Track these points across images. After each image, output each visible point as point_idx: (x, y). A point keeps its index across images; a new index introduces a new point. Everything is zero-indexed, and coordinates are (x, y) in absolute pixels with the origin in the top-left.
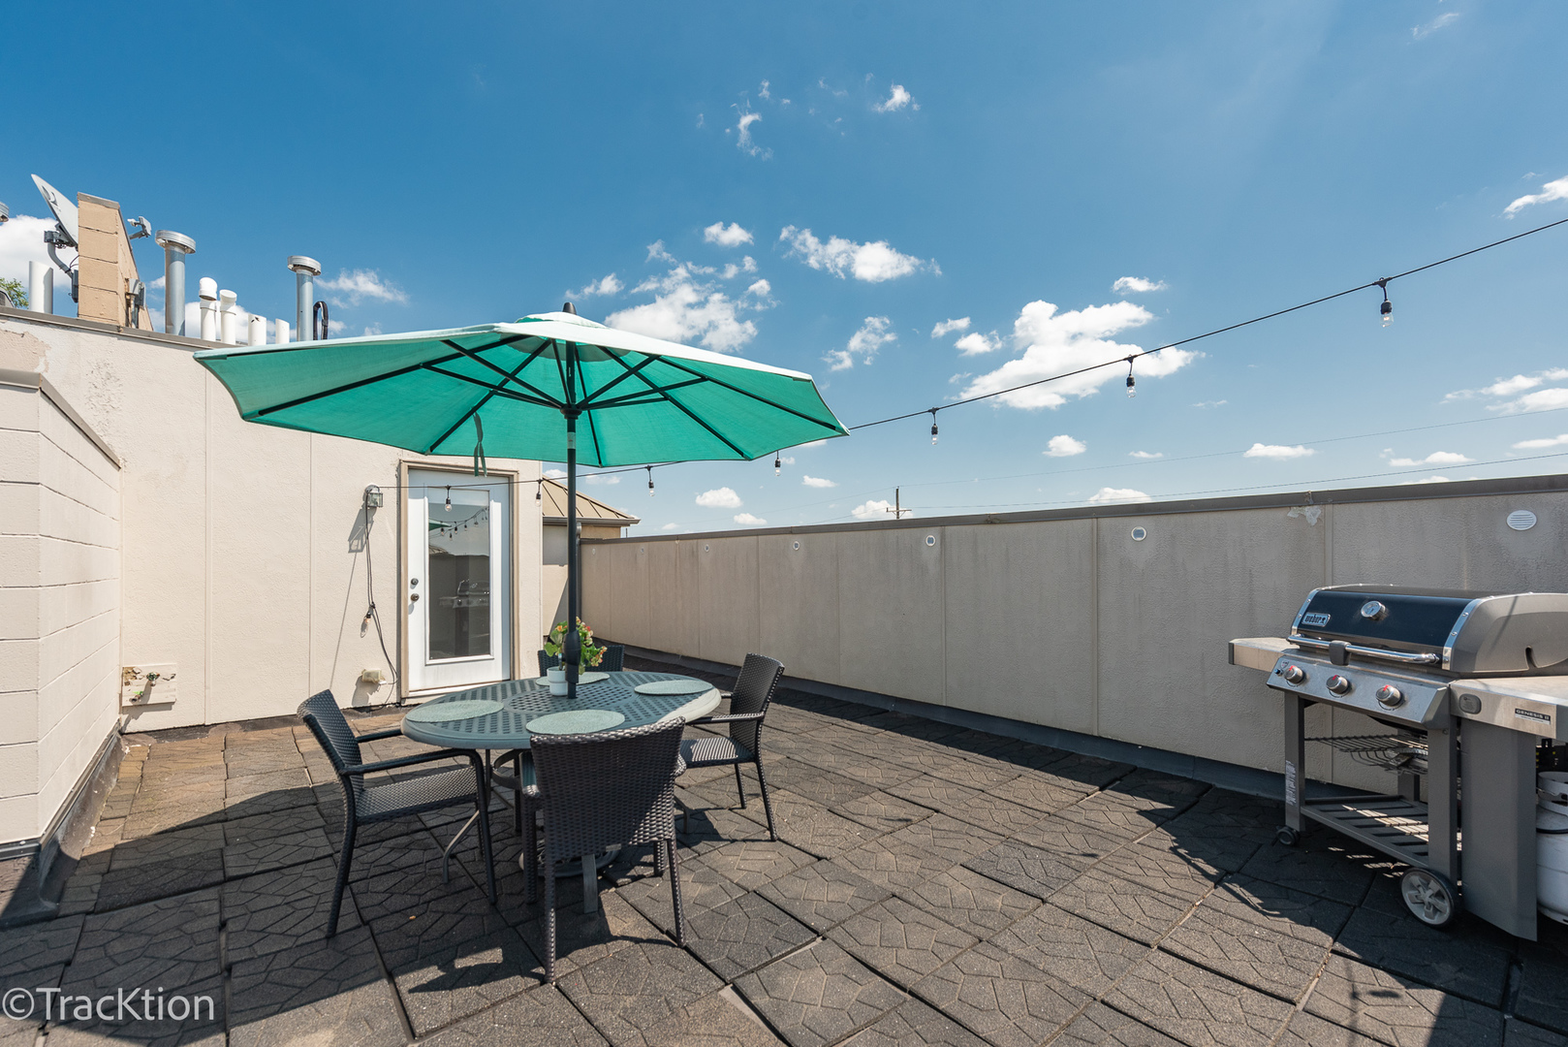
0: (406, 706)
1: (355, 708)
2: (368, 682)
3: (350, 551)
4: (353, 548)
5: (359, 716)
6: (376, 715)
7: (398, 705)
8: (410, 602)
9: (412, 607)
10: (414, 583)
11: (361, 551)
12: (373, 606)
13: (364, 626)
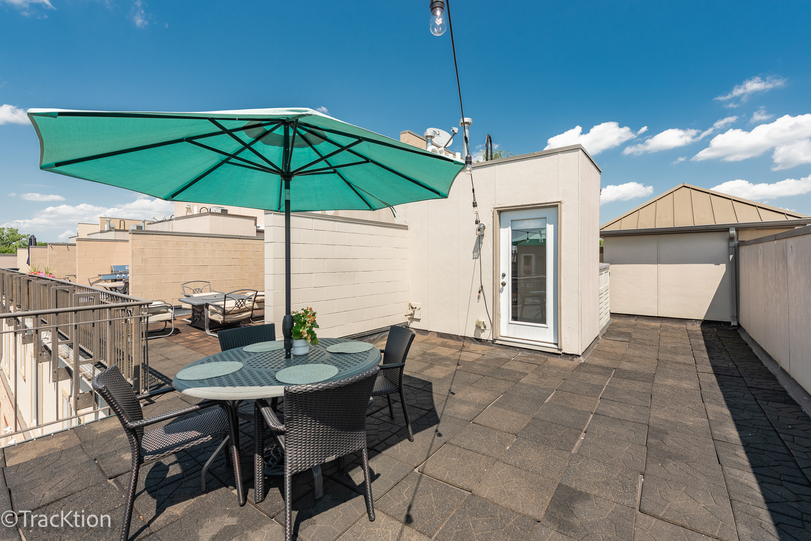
0: (497, 344)
1: (475, 338)
2: (479, 327)
3: (474, 258)
4: (475, 257)
5: (476, 343)
6: (483, 345)
7: (493, 342)
8: (501, 286)
9: (502, 288)
10: (504, 275)
11: (478, 258)
12: (482, 287)
13: (479, 297)
